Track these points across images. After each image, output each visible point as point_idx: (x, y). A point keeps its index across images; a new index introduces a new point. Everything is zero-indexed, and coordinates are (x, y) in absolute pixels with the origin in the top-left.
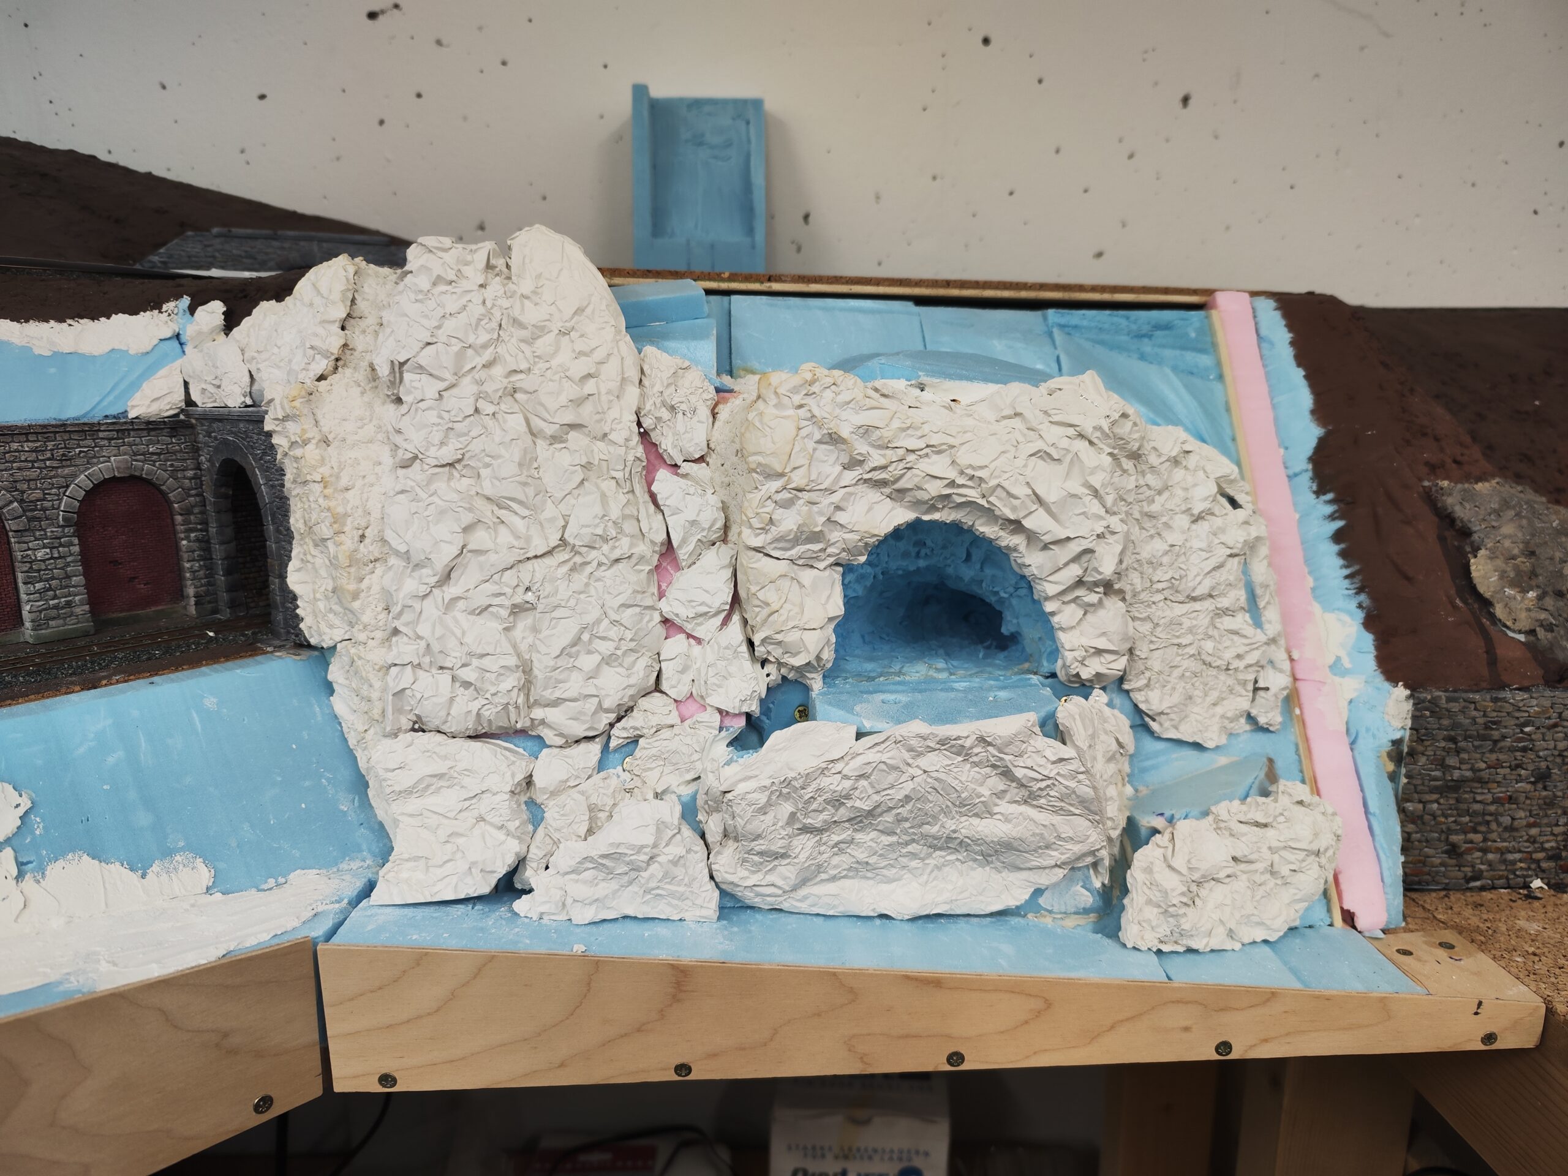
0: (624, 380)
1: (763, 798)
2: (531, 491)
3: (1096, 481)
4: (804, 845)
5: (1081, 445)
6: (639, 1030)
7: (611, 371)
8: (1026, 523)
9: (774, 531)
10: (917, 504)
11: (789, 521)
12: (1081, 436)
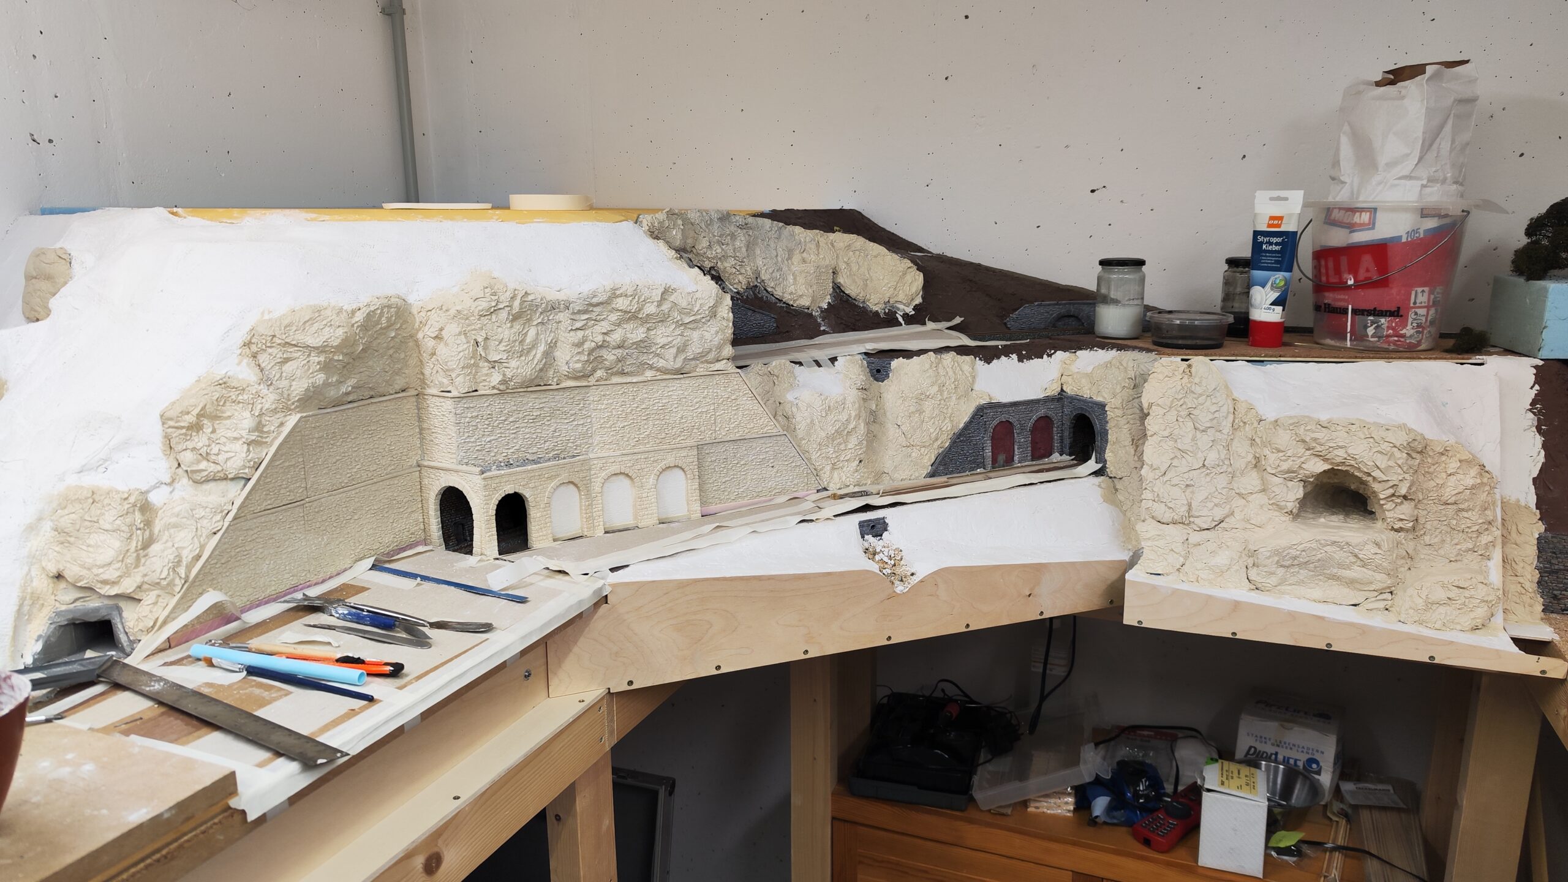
0: (1228, 412)
1: (1268, 554)
2: (1195, 448)
3: (1400, 462)
4: (1281, 572)
5: (1396, 449)
6: (1221, 619)
7: (1224, 409)
8: (1372, 474)
9: (1279, 469)
10: (1332, 463)
11: (1285, 466)
12: (1395, 447)
